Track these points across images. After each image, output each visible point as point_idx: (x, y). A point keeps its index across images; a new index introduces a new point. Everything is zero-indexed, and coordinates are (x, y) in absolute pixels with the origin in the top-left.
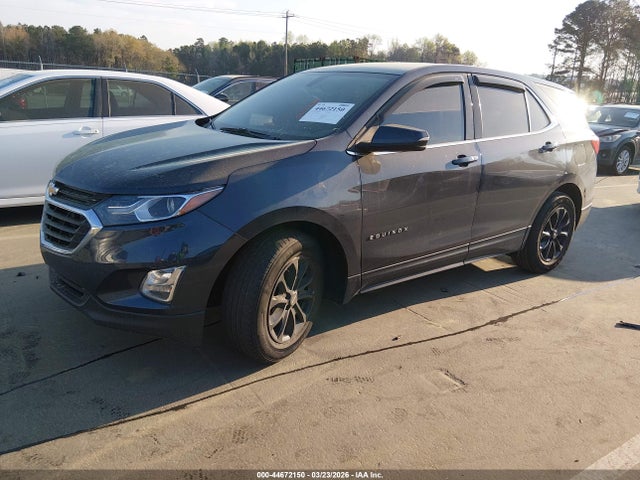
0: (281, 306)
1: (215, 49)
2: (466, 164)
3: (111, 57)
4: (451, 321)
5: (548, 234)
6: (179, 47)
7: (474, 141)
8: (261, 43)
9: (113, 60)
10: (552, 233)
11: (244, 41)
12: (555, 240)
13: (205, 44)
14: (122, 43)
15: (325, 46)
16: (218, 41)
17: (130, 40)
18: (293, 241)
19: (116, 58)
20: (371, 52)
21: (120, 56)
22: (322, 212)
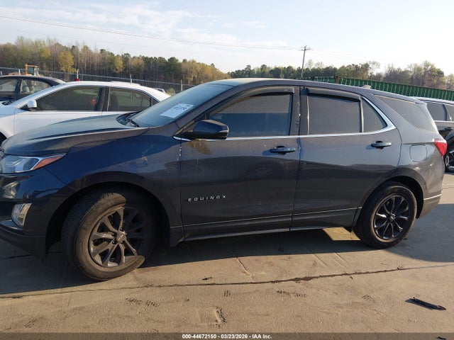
0: (109, 240)
1: (258, 72)
2: (284, 153)
3: (191, 77)
4: (264, 273)
5: (384, 216)
6: (234, 71)
7: (298, 136)
8: (289, 68)
9: (192, 79)
10: (389, 216)
11: (278, 67)
12: (393, 222)
13: (252, 69)
14: (199, 69)
15: (335, 69)
16: (260, 67)
17: (203, 66)
18: (116, 195)
19: (194, 78)
20: (371, 74)
21: (196, 76)
22: (141, 177)
